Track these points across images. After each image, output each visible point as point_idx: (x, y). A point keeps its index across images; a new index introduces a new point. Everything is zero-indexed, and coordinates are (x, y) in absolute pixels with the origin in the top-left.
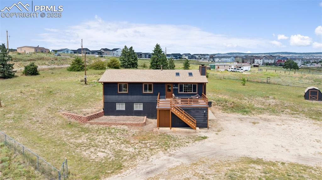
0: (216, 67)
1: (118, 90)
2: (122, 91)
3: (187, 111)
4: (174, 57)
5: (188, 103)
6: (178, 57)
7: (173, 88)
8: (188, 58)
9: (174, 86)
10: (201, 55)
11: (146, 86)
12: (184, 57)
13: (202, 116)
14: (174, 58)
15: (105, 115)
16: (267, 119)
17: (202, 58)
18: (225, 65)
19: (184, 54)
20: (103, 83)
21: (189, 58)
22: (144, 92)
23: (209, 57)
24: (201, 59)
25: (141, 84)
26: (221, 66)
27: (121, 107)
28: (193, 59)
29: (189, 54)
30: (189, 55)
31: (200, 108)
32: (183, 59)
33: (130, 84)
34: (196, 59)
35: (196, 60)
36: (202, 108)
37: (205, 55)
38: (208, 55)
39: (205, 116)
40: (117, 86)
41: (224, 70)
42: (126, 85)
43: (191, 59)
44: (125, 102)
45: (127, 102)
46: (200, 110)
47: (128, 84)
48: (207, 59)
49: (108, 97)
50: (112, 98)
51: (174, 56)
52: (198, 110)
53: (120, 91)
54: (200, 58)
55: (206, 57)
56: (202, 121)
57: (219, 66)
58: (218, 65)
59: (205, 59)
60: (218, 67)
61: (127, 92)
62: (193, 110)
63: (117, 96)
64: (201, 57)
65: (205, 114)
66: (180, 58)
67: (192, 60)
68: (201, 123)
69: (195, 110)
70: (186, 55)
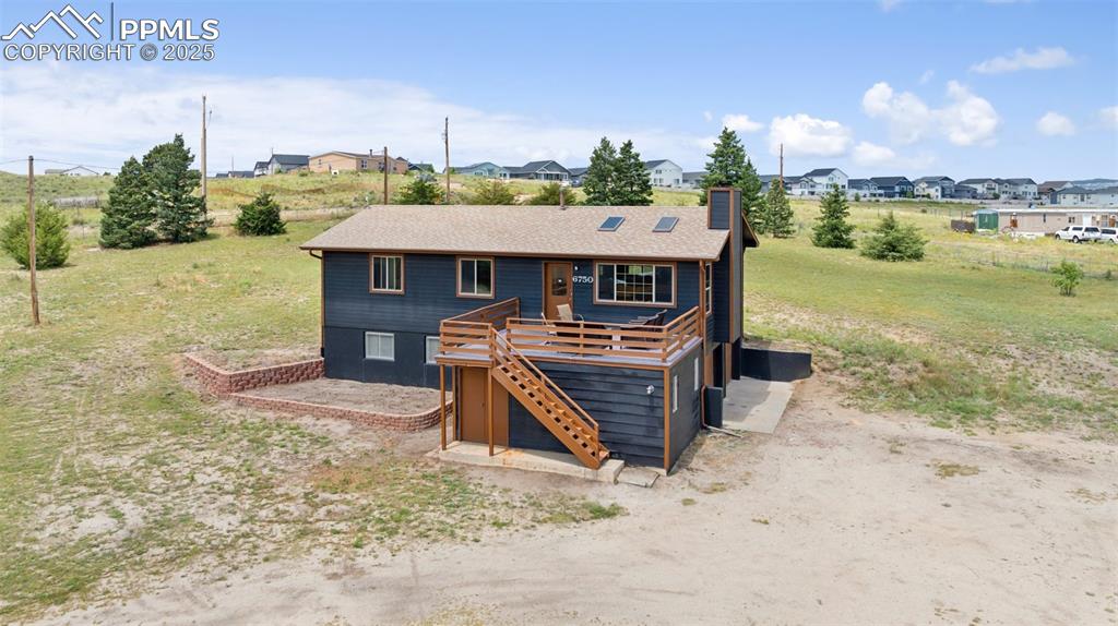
0: (1004, 222)
1: (368, 282)
2: (384, 287)
3: (565, 378)
4: (882, 192)
5: (578, 345)
6: (897, 189)
7: (574, 279)
8: (939, 194)
9: (576, 274)
10: (998, 181)
11: (467, 267)
12: (921, 189)
13: (642, 411)
14: (880, 195)
15: (327, 375)
16: (1050, 457)
17: (1003, 196)
18: (1045, 215)
19: (925, 180)
20: (320, 253)
21: (943, 196)
22: (461, 294)
23: (1033, 189)
24: (996, 197)
25: (450, 257)
26: (1026, 218)
27: (380, 348)
28: (960, 197)
29: (947, 179)
30: (946, 184)
31: (629, 372)
32: (917, 200)
33: (412, 256)
34: (974, 197)
35: (974, 201)
36: (640, 374)
37: (1016, 184)
38: (1030, 182)
39: (652, 408)
40: (369, 267)
41: (1042, 235)
42: (398, 261)
43: (952, 197)
44: (395, 328)
45: (403, 329)
46: (628, 381)
47: (405, 260)
48: (1023, 199)
49: (338, 305)
50: (353, 311)
51: (879, 188)
52: (622, 380)
53: (377, 286)
54: (991, 196)
55: (1021, 189)
56: (641, 432)
57: (1017, 218)
58: (1011, 214)
59: (1015, 198)
60: (1014, 224)
61: (401, 291)
62: (596, 378)
63: (366, 306)
64: (997, 191)
65: (652, 402)
66: (903, 193)
67: (956, 201)
68: (636, 440)
69: (609, 379)
70: (931, 182)
